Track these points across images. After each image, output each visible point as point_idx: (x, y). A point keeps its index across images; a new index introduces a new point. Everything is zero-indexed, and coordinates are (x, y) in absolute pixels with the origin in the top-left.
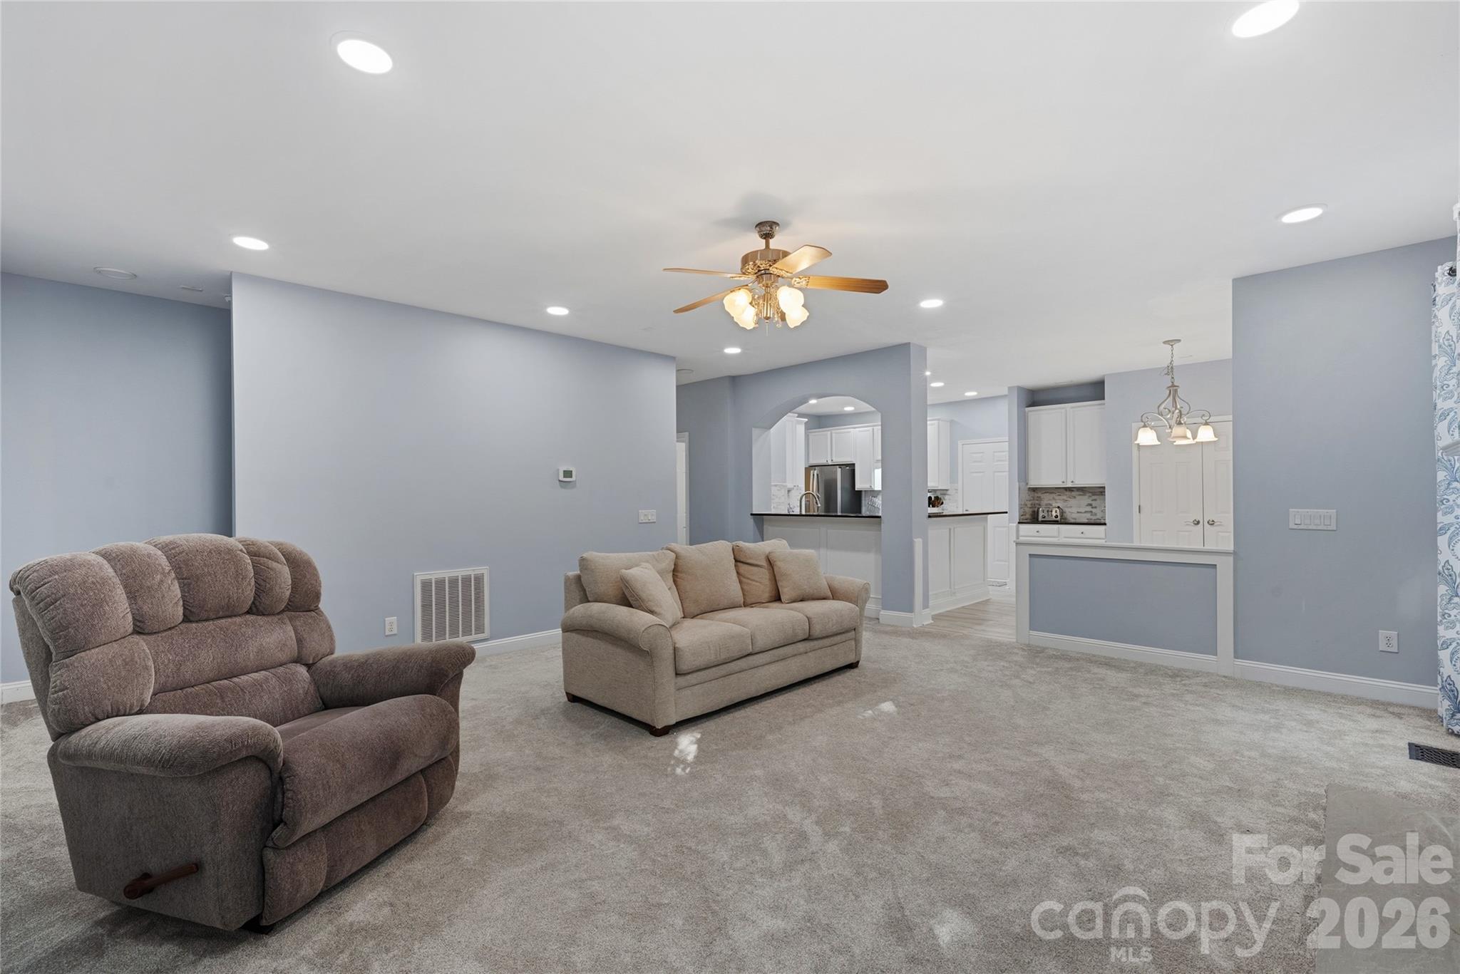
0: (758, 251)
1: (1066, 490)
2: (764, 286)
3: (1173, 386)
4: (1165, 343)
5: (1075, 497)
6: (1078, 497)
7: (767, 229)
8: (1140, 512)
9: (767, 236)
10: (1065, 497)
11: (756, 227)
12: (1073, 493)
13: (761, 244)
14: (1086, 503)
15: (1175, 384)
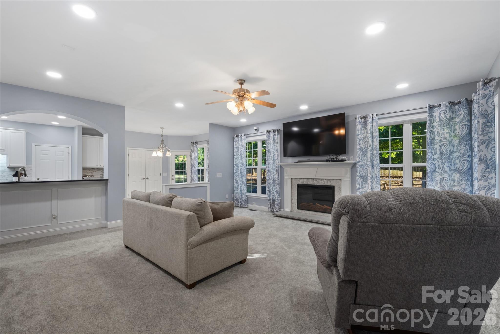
0: (238, 89)
1: (92, 169)
2: (240, 100)
3: (162, 140)
4: (160, 128)
5: (96, 172)
6: (97, 172)
7: (242, 82)
8: (129, 176)
9: (241, 84)
10: (92, 172)
11: (238, 81)
12: (95, 170)
13: (239, 87)
14: (101, 174)
15: (163, 140)
